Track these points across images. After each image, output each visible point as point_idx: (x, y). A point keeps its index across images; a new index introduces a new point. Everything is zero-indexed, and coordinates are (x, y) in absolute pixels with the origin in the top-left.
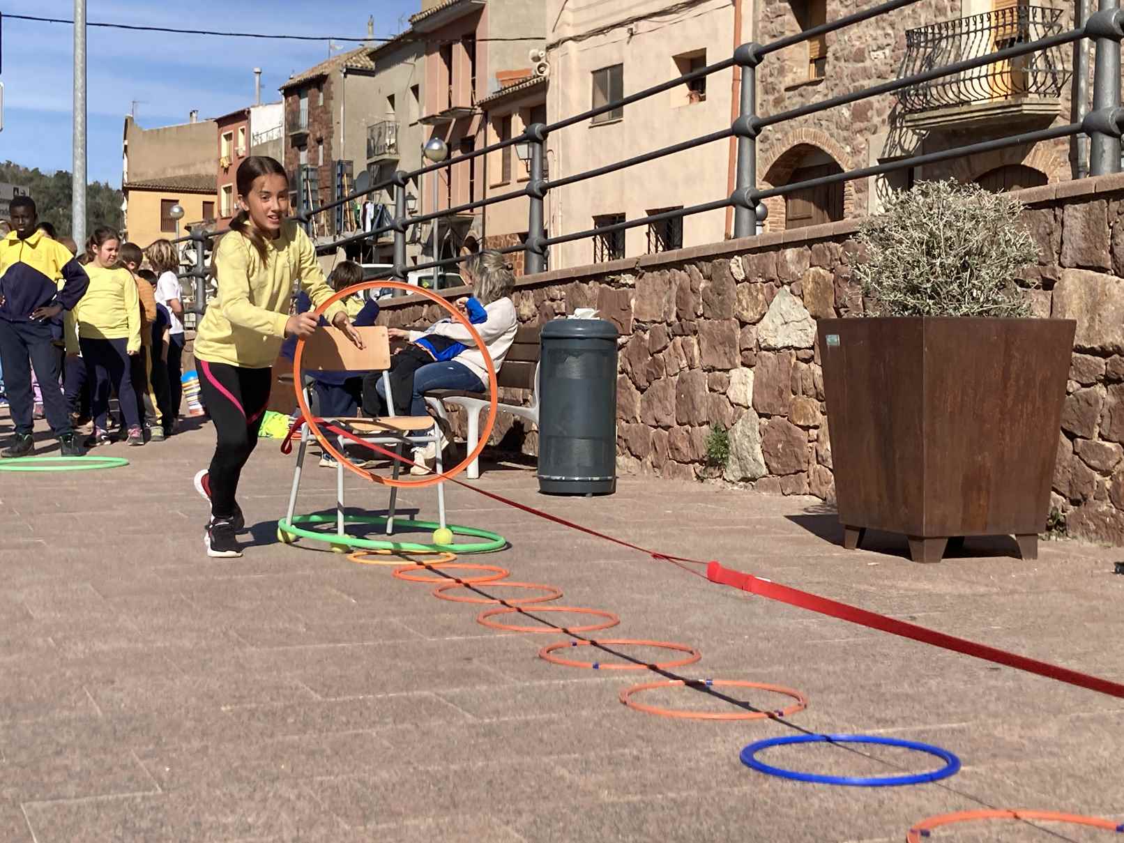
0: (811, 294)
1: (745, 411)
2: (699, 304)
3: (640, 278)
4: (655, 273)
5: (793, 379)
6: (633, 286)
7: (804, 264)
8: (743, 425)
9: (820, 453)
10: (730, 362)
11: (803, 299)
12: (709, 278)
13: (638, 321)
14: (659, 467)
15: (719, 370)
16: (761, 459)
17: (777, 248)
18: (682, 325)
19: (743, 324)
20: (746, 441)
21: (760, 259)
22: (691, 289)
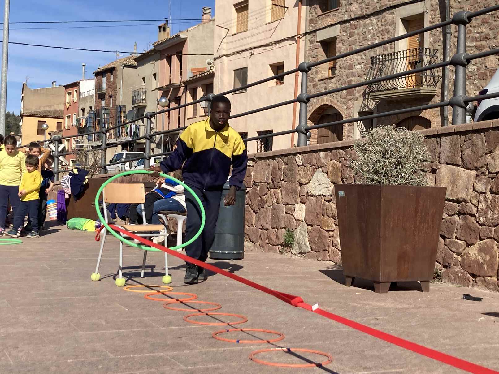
0: (331, 172)
1: (301, 223)
2: (282, 175)
3: (256, 163)
4: (262, 161)
5: (323, 209)
6: (253, 166)
7: (328, 159)
8: (300, 229)
9: (334, 242)
10: (295, 201)
11: (327, 174)
12: (286, 164)
13: (254, 182)
14: (263, 247)
15: (290, 205)
16: (308, 244)
17: (316, 151)
18: (274, 184)
19: (301, 184)
20: (301, 236)
21: (309, 156)
22: (278, 168)
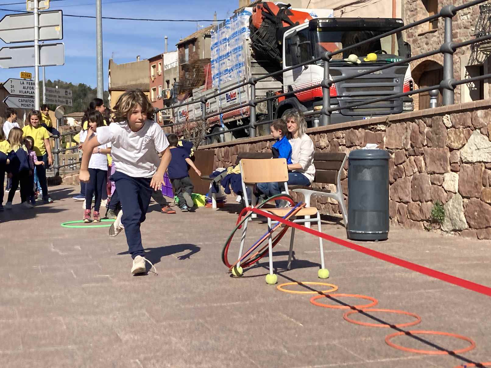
1: (454, 195)
2: (424, 139)
3: (389, 126)
4: (397, 124)
5: (483, 178)
6: (385, 131)
8: (453, 202)
10: (444, 170)
11: (488, 137)
12: (430, 126)
13: (387, 148)
14: (402, 223)
15: (437, 174)
16: (464, 220)
17: (472, 110)
18: (414, 151)
19: (451, 150)
20: (455, 211)
21: (461, 116)
22: (419, 132)
